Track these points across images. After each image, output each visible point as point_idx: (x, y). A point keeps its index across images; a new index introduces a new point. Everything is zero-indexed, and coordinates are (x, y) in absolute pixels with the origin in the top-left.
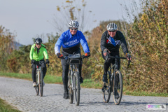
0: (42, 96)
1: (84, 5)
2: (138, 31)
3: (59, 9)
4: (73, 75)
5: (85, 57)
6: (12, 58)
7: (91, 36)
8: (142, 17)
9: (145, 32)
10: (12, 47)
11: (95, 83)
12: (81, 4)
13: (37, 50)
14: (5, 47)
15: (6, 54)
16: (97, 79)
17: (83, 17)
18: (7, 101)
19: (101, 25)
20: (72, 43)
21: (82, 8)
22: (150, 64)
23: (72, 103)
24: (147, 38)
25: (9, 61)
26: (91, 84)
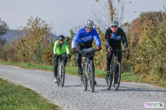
6: (48, 51)
7: (130, 27)
10: (48, 39)
11: (134, 76)
14: (41, 39)
15: (42, 46)
16: (137, 73)
17: (122, 8)
18: (43, 95)
19: (141, 16)
25: (45, 54)
26: (131, 78)
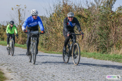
0: (13, 55)
1: (25, 8)
2: (52, 21)
3: (13, 9)
4: (33, 44)
5: (41, 33)
8: (54, 15)
9: (55, 22)
12: (24, 7)
13: (11, 28)
20: (33, 24)
21: (24, 9)
22: (57, 38)
23: (31, 62)
24: (56, 25)
